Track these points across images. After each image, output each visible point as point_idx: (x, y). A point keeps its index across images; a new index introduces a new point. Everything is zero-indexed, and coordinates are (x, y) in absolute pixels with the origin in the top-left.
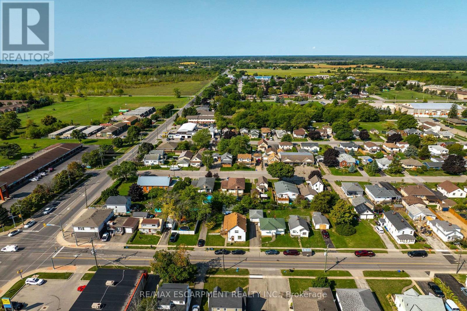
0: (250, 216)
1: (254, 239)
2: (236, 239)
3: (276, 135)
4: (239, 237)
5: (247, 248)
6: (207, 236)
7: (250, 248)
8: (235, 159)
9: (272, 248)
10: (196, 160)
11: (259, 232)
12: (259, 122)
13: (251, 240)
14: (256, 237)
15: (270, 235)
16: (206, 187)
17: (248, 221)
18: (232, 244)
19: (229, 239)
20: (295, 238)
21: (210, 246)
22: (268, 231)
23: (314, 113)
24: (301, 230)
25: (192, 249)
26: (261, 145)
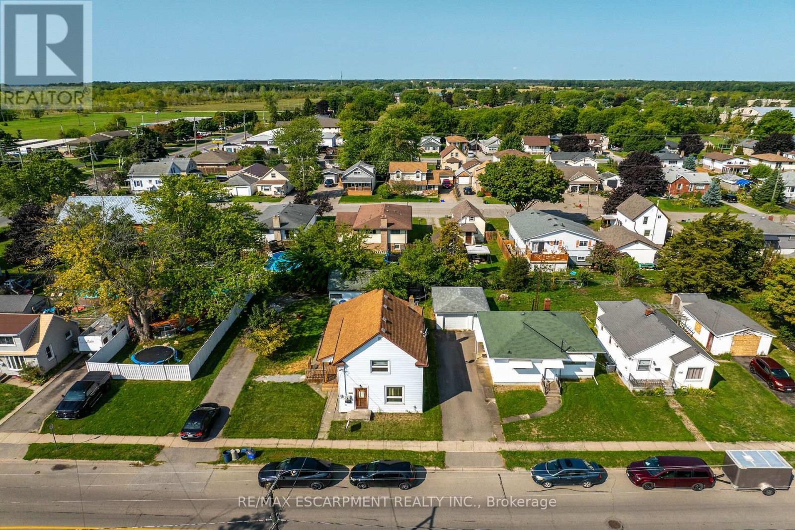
0: (438, 307)
1: (461, 402)
2: (377, 403)
3: (481, 150)
4: (388, 390)
5: (431, 446)
6: (245, 388)
7: (446, 446)
8: (382, 177)
9: (557, 446)
10: (273, 176)
11: (481, 370)
12: (438, 126)
13: (451, 406)
14: (469, 389)
15: (534, 380)
16: (282, 224)
17: (430, 325)
18: (356, 427)
19: (342, 402)
20: (651, 393)
21: (247, 435)
22: (528, 365)
23: (561, 115)
24: (677, 359)
25: (148, 455)
26: (449, 157)
